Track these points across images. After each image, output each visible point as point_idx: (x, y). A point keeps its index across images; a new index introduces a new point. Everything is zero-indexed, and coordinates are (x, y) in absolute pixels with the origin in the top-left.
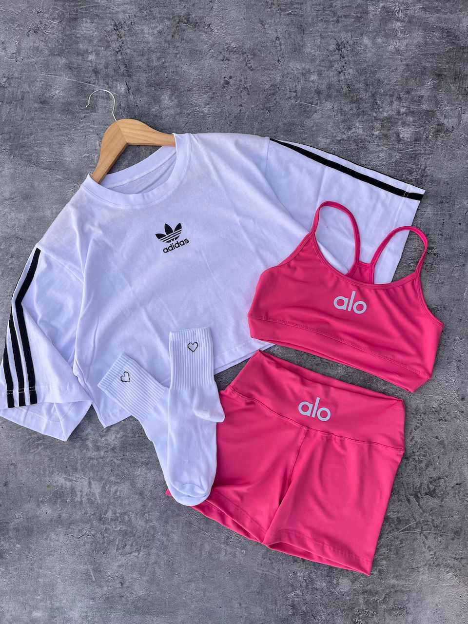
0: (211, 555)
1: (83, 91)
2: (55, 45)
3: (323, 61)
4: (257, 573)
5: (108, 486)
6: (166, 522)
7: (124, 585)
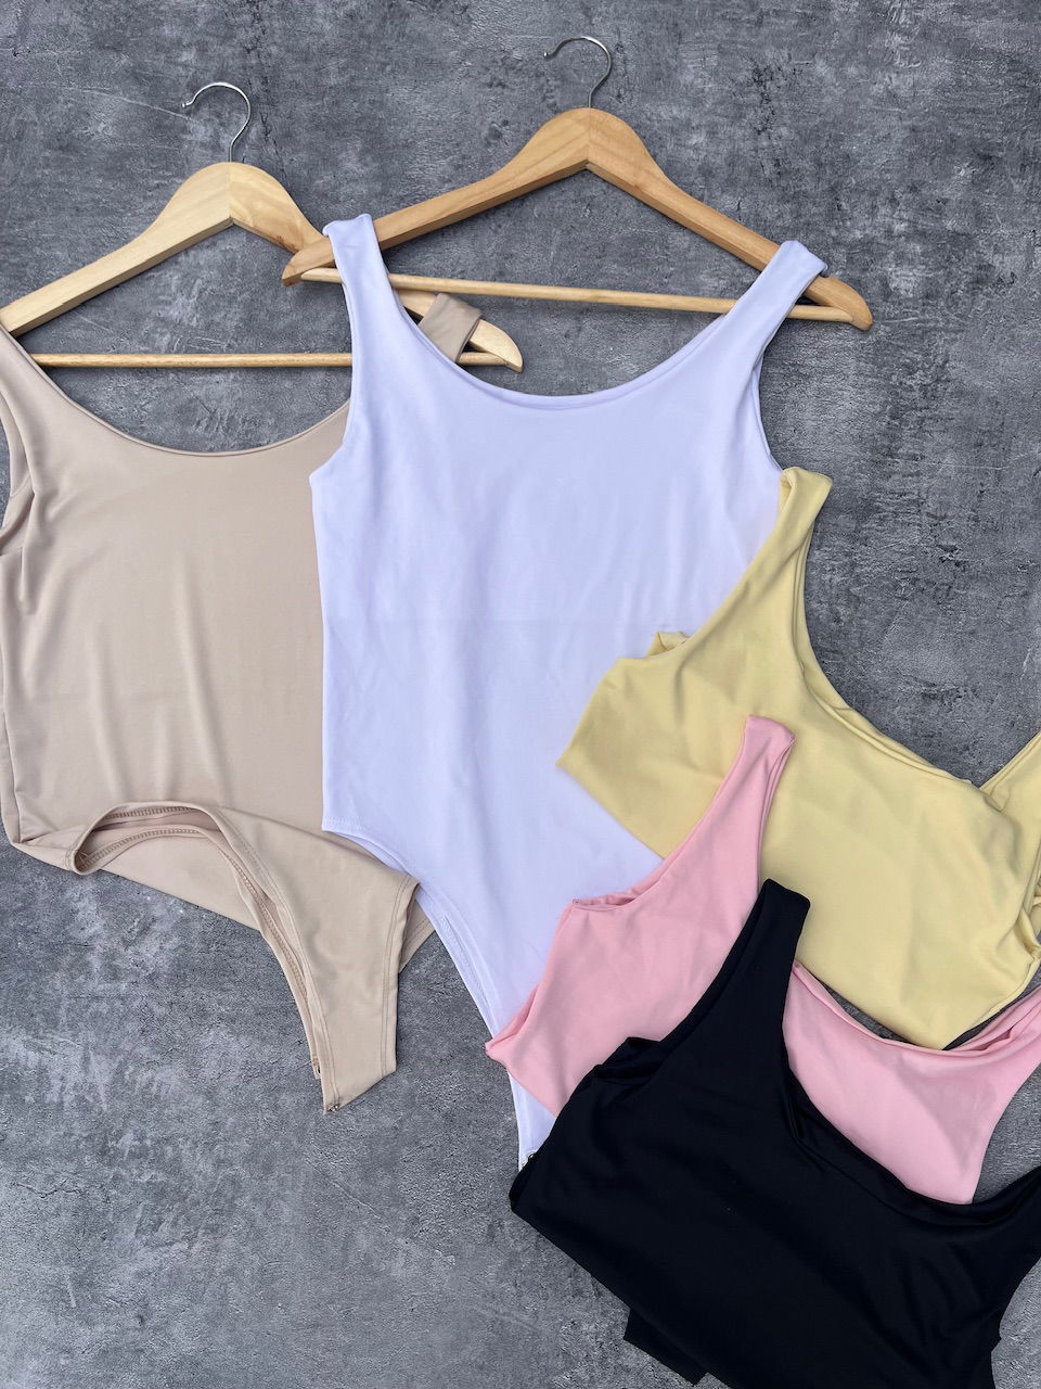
0: (369, 1260)
1: (159, 126)
2: (108, 26)
3: (722, 103)
4: (482, 1317)
5: (131, 1068)
6: (268, 1169)
7: (148, 1324)
